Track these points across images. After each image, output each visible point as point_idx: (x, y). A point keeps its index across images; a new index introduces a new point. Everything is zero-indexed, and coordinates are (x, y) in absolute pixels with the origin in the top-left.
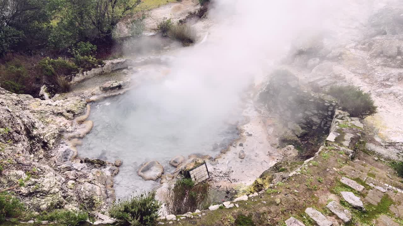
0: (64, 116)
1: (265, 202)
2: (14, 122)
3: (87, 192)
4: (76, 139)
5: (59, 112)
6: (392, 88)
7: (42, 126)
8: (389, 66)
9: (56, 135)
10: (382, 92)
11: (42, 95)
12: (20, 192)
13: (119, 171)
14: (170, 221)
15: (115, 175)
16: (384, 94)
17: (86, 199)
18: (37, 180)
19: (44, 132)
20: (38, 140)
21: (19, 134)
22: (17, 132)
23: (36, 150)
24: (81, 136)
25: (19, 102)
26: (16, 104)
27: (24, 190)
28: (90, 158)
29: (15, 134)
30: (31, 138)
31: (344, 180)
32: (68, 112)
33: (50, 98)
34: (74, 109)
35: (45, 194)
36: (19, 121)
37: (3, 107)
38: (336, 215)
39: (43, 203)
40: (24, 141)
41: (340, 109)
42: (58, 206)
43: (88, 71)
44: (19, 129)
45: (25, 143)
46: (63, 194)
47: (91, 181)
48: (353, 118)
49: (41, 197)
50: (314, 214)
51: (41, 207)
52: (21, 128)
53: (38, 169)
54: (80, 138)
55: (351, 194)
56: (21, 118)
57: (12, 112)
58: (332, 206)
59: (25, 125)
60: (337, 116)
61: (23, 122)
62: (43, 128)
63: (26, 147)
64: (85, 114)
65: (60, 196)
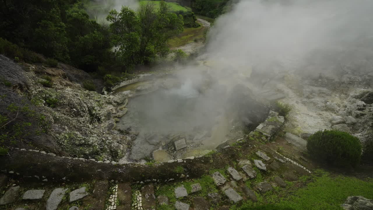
0: (112, 105)
1: (203, 161)
2: (82, 106)
3: (115, 148)
4: (117, 118)
5: (110, 102)
6: (313, 100)
7: (99, 109)
8: (313, 86)
9: (106, 115)
10: (306, 101)
11: (104, 92)
12: (75, 143)
13: (136, 138)
14: (141, 165)
15: (134, 140)
16: (307, 103)
17: (114, 152)
18: (86, 138)
19: (99, 112)
20: (95, 117)
21: (84, 113)
22: (83, 111)
23: (94, 122)
24: (120, 116)
25: (88, 95)
26: (86, 96)
27: (77, 142)
28: (122, 129)
29: (81, 112)
30: (92, 115)
31: (259, 153)
32: (115, 102)
33: (107, 94)
34: (118, 101)
35: (89, 145)
36: (85, 105)
37: (77, 97)
38: (246, 173)
39: (87, 150)
40: (87, 116)
41: (273, 111)
42: (96, 154)
43: (130, 80)
44: (85, 110)
45: (87, 118)
46: (101, 148)
47: (119, 142)
48: (280, 116)
49: (87, 147)
50: (232, 171)
51: (85, 152)
52: (86, 109)
53: (89, 132)
54: (118, 117)
55: (261, 162)
56: (87, 104)
57: (81, 100)
58: (245, 168)
59: (88, 108)
60: (270, 114)
61: (88, 106)
62: (99, 111)
63: (88, 120)
64: (124, 104)
65: (97, 148)
